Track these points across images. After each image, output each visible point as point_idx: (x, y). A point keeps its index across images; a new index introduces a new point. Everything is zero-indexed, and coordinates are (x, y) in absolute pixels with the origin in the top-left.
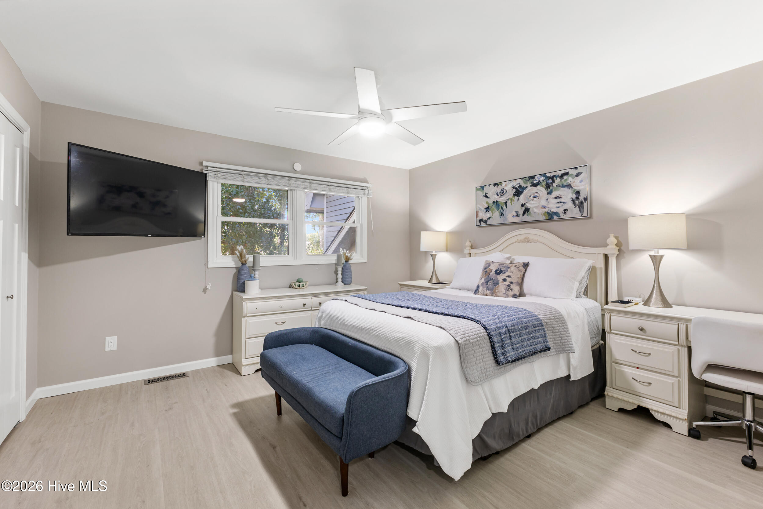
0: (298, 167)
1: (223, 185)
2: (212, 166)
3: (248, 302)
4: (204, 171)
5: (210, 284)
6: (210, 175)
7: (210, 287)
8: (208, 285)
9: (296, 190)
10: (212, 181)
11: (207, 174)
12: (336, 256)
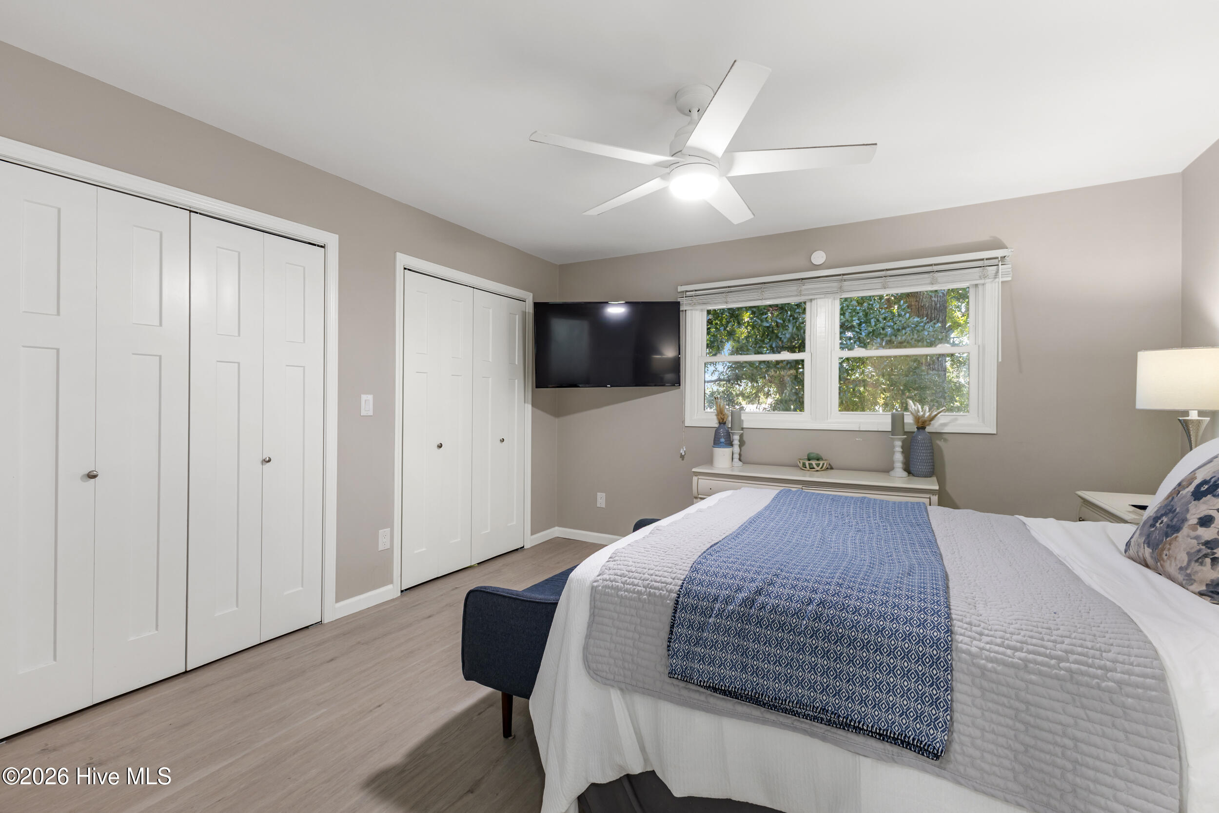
0: (819, 257)
1: (709, 312)
2: (688, 290)
3: (700, 477)
4: (679, 299)
5: (684, 447)
6: (686, 302)
7: (684, 452)
8: (682, 449)
9: (814, 299)
10: (691, 310)
11: (681, 303)
12: (890, 416)
